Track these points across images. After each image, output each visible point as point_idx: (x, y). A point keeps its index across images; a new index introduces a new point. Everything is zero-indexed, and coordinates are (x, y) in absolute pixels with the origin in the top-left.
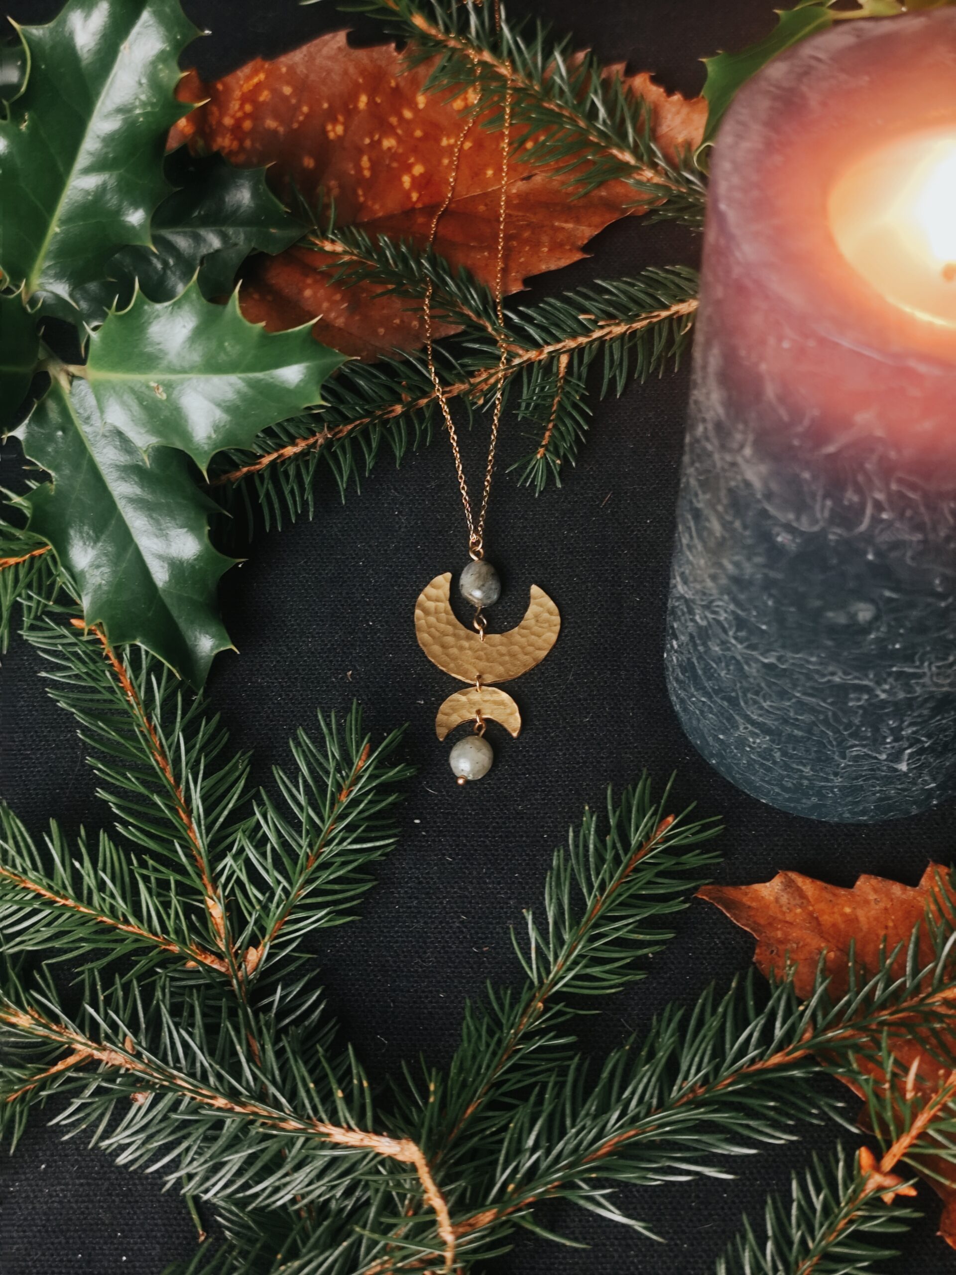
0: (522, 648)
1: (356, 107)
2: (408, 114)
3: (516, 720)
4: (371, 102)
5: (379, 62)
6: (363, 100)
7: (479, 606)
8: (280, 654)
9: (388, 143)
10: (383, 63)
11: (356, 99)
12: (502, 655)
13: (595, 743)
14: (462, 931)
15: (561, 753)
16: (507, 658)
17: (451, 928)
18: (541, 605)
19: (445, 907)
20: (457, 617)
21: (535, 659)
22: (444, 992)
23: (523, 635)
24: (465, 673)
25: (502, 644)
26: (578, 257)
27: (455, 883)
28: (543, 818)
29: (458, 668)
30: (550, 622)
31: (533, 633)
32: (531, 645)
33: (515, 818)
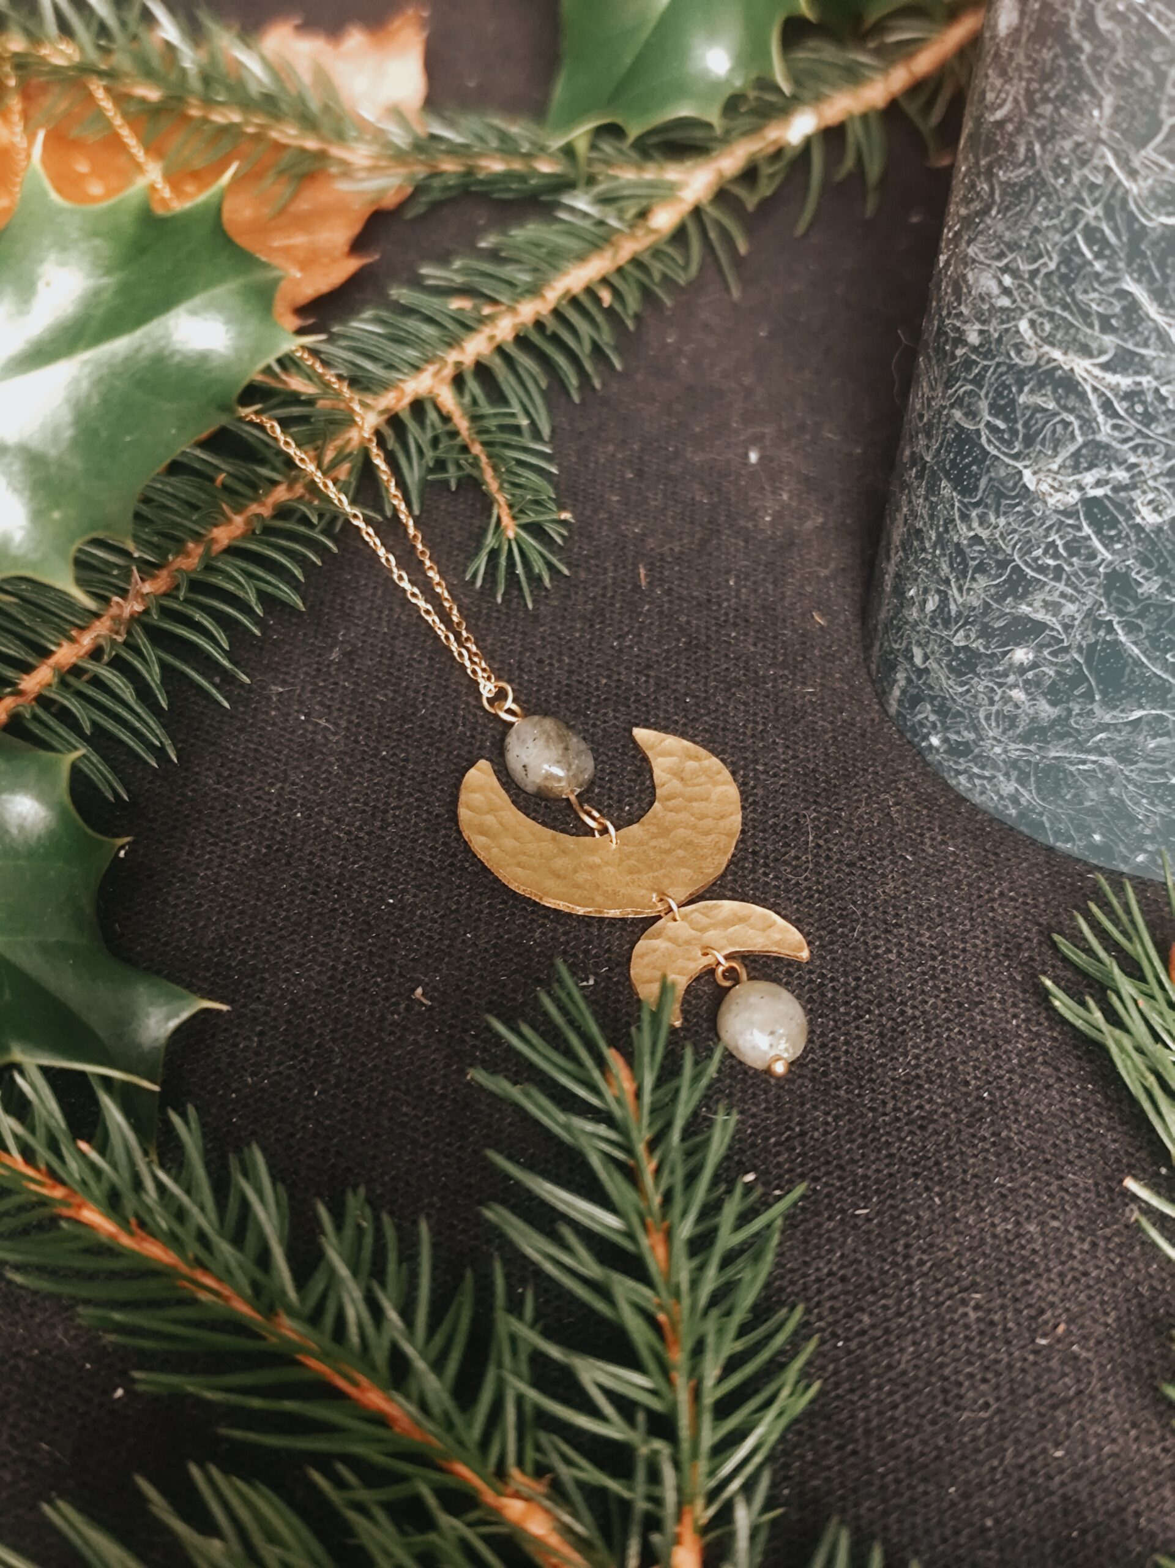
3: (783, 930)
7: (571, 791)
12: (668, 852)
13: (934, 914)
14: (992, 1323)
15: (892, 957)
16: (681, 853)
17: (967, 1327)
18: (670, 754)
19: (924, 1299)
20: (544, 824)
21: (729, 835)
22: (1057, 1445)
23: (677, 810)
24: (632, 902)
25: (654, 837)
26: (352, 265)
27: (907, 1246)
28: (953, 1069)
29: (613, 898)
30: (705, 771)
31: (691, 800)
32: (703, 817)
33: (907, 1092)
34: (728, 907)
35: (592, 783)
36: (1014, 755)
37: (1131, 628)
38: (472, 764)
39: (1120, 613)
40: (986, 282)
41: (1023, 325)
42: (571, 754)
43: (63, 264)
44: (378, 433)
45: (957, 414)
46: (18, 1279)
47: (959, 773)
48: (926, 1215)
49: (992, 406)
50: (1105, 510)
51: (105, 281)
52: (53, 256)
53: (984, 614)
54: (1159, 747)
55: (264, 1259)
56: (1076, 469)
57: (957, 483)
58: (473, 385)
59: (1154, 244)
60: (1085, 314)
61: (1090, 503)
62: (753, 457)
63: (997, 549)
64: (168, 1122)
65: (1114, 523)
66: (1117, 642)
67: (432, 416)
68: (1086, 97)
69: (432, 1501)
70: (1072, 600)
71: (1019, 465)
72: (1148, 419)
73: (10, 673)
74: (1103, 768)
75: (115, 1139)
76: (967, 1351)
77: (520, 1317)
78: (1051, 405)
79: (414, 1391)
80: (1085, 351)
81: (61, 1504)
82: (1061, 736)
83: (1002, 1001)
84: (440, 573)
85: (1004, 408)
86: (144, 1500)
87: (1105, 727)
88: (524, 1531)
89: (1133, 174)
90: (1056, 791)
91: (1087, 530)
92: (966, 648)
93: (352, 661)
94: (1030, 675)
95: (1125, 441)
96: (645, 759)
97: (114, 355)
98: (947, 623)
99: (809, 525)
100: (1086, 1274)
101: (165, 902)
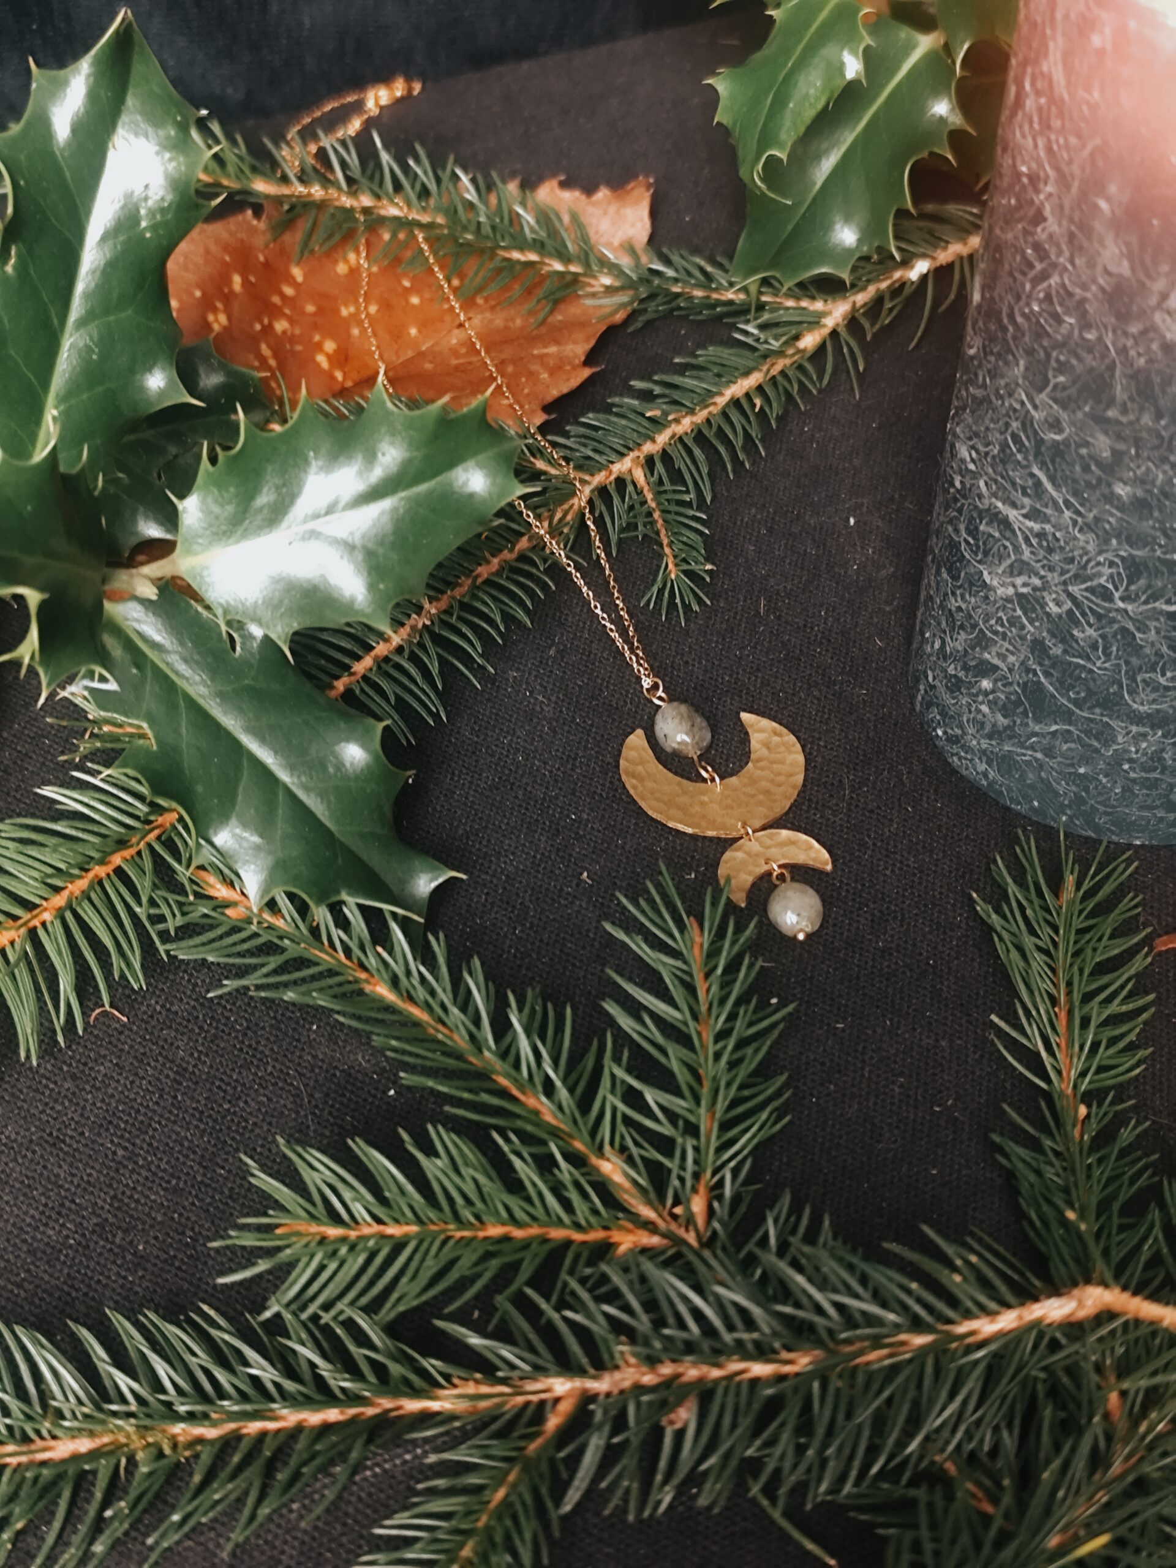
0: (772, 781)
1: (232, 291)
2: (289, 291)
3: (818, 851)
4: (245, 282)
5: (239, 235)
6: (237, 280)
7: (693, 753)
8: (484, 885)
9: (280, 326)
10: (244, 236)
11: (229, 282)
12: (753, 796)
13: (919, 847)
14: (908, 1096)
15: (888, 872)
16: (761, 797)
17: (893, 1097)
18: (762, 731)
19: (870, 1079)
20: (676, 773)
21: (794, 787)
22: (934, 1167)
23: (762, 769)
24: (724, 827)
25: (745, 785)
26: (587, 372)
27: (864, 1048)
28: (914, 945)
29: (713, 825)
30: (785, 744)
31: (773, 762)
32: (779, 774)
33: (883, 957)
34: (785, 833)
35: (710, 747)
36: (984, 746)
37: (1047, 674)
38: (633, 731)
39: (1041, 664)
40: (964, 452)
41: (982, 484)
42: (696, 729)
43: (392, 444)
44: (590, 502)
45: (950, 529)
46: (341, 1019)
47: (953, 755)
48: (879, 1030)
49: (967, 529)
50: (1029, 602)
51: (416, 454)
52: (387, 439)
53: (965, 656)
54: (1069, 749)
55: (477, 1021)
56: (1011, 574)
57: (949, 571)
58: (659, 467)
59: (1048, 449)
60: (1014, 484)
61: (1020, 596)
62: (852, 521)
63: (971, 617)
64: (428, 942)
65: (1034, 610)
66: (1039, 682)
67: (630, 488)
68: (1010, 357)
69: (559, 1157)
70: (1013, 653)
71: (981, 567)
72: (1050, 550)
73: (347, 661)
74: (1036, 759)
75: (397, 948)
76: (891, 1111)
77: (620, 1065)
78: (997, 534)
79: (556, 1098)
80: (1014, 505)
81: (357, 1139)
82: (1010, 738)
83: (954, 905)
84: (623, 601)
85: (973, 532)
86: (402, 1141)
87: (1036, 734)
88: (611, 1180)
89: (1035, 407)
90: (1009, 772)
91: (1019, 612)
92: (955, 676)
93: (563, 657)
94: (991, 697)
95: (1038, 561)
96: (747, 733)
97: (418, 494)
98: (945, 658)
99: (884, 572)
100: (973, 1073)
101: (434, 809)
